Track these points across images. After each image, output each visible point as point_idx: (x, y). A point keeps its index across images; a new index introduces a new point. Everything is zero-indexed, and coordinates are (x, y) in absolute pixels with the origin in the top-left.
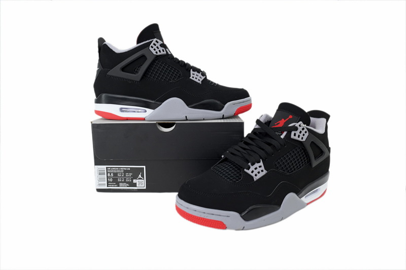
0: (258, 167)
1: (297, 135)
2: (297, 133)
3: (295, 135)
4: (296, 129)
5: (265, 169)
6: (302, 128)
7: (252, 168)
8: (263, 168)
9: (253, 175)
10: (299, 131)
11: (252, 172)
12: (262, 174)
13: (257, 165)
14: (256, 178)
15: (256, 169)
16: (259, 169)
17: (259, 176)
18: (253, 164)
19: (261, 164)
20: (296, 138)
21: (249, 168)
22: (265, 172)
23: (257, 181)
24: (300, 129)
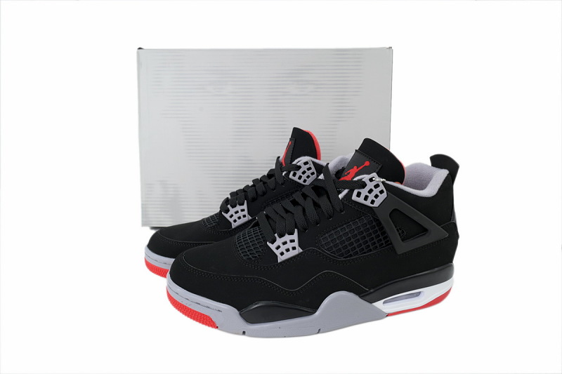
0: (288, 242)
1: (363, 196)
2: (364, 192)
3: (359, 194)
4: (363, 185)
5: (300, 246)
6: (374, 183)
7: (279, 241)
8: (296, 244)
9: (278, 252)
10: (367, 189)
11: (278, 248)
12: (292, 253)
13: (287, 238)
14: (281, 259)
15: (285, 243)
16: (289, 245)
17: (287, 256)
18: (281, 236)
19: (295, 236)
20: (361, 200)
21: (273, 241)
22: (298, 250)
23: (281, 263)
24: (370, 185)
